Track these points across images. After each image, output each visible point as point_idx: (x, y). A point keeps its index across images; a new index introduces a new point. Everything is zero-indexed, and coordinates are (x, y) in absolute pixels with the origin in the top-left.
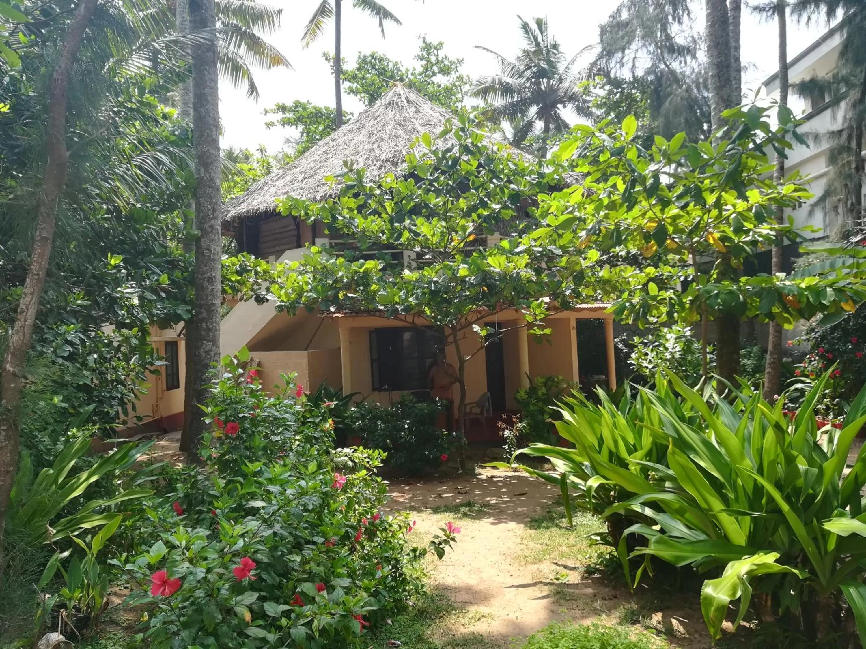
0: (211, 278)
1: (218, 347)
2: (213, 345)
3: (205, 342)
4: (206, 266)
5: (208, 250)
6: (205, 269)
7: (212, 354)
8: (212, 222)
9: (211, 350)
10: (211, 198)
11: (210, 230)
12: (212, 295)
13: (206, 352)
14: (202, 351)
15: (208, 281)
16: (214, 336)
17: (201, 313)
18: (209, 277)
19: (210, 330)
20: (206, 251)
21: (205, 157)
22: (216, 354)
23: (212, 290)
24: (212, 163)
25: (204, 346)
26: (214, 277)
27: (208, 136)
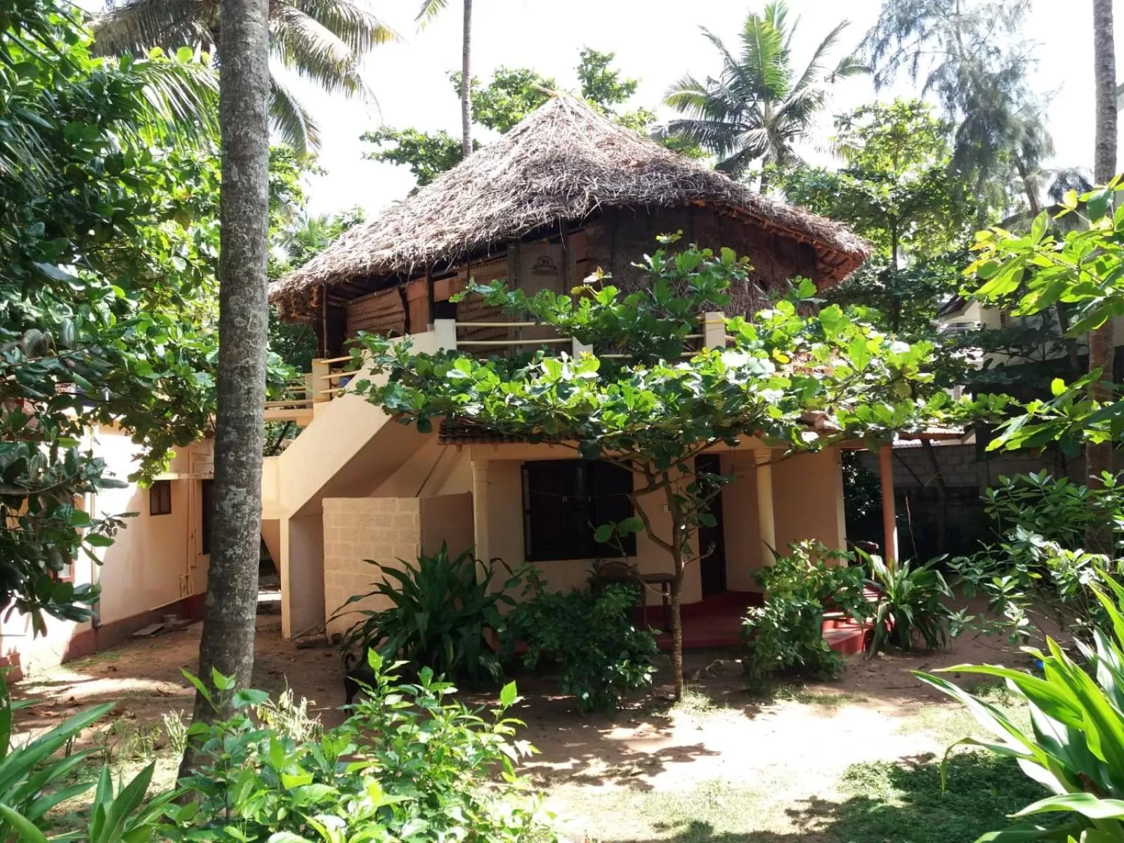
0: (247, 370)
1: (258, 497)
2: (248, 493)
3: (233, 488)
4: (237, 346)
5: (243, 316)
6: (235, 351)
7: (246, 509)
8: (251, 265)
9: (244, 503)
10: (249, 220)
11: (246, 280)
12: (249, 400)
13: (234, 506)
14: (226, 504)
15: (241, 375)
16: (251, 477)
17: (227, 433)
18: (243, 367)
19: (242, 464)
20: (239, 319)
21: (240, 147)
22: (253, 510)
23: (249, 391)
24: (252, 157)
25: (231, 495)
26: (254, 367)
27: (247, 108)
